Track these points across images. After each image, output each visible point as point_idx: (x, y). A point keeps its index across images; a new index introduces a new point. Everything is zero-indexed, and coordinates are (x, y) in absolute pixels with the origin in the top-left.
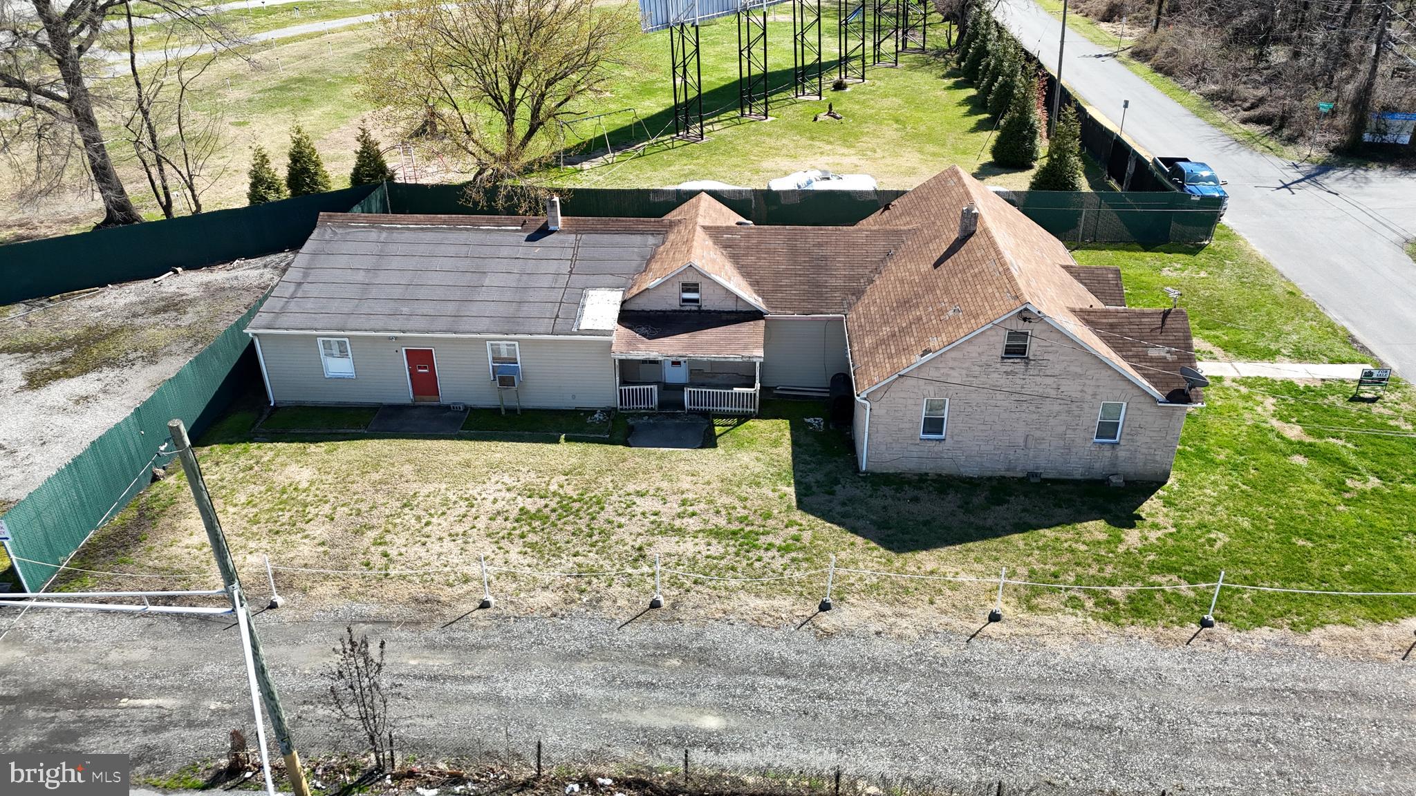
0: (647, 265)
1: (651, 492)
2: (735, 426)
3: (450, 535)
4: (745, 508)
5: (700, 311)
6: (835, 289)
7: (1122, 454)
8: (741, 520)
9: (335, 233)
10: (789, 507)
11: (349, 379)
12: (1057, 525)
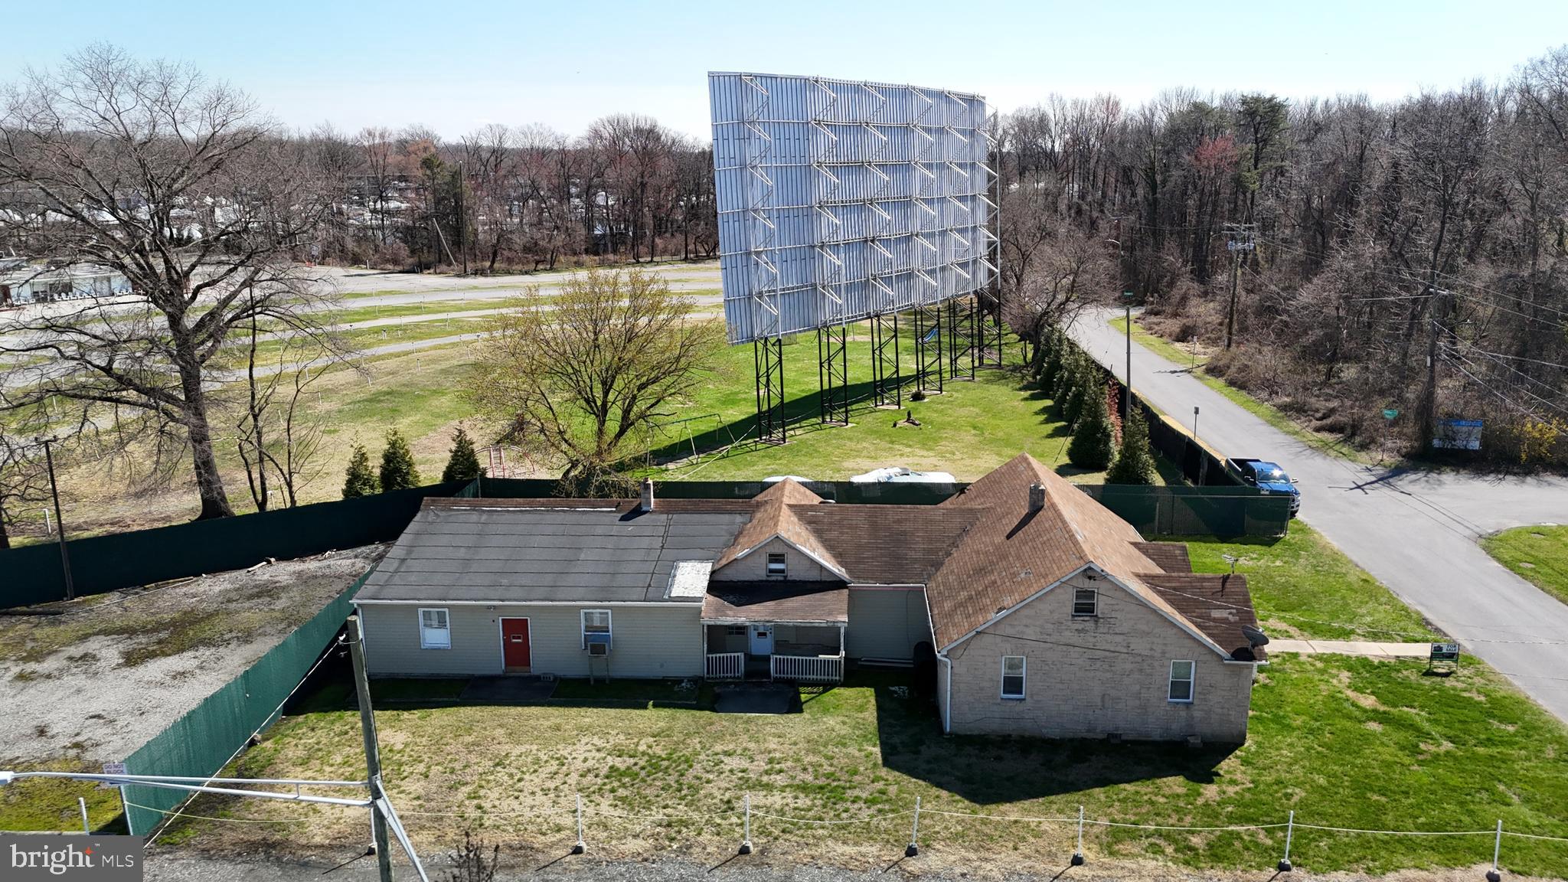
0: (735, 540)
1: (739, 751)
2: (820, 694)
3: (542, 790)
4: (831, 765)
5: (786, 581)
6: (915, 561)
7: (1197, 714)
8: (828, 776)
9: (437, 516)
10: (875, 765)
11: (444, 650)
12: (1137, 780)
